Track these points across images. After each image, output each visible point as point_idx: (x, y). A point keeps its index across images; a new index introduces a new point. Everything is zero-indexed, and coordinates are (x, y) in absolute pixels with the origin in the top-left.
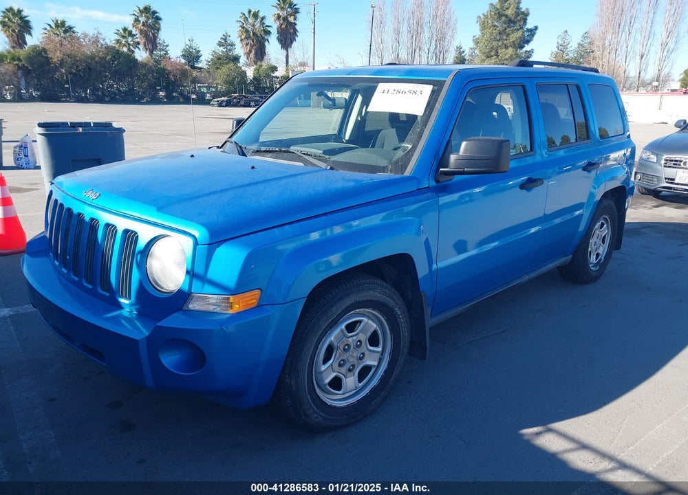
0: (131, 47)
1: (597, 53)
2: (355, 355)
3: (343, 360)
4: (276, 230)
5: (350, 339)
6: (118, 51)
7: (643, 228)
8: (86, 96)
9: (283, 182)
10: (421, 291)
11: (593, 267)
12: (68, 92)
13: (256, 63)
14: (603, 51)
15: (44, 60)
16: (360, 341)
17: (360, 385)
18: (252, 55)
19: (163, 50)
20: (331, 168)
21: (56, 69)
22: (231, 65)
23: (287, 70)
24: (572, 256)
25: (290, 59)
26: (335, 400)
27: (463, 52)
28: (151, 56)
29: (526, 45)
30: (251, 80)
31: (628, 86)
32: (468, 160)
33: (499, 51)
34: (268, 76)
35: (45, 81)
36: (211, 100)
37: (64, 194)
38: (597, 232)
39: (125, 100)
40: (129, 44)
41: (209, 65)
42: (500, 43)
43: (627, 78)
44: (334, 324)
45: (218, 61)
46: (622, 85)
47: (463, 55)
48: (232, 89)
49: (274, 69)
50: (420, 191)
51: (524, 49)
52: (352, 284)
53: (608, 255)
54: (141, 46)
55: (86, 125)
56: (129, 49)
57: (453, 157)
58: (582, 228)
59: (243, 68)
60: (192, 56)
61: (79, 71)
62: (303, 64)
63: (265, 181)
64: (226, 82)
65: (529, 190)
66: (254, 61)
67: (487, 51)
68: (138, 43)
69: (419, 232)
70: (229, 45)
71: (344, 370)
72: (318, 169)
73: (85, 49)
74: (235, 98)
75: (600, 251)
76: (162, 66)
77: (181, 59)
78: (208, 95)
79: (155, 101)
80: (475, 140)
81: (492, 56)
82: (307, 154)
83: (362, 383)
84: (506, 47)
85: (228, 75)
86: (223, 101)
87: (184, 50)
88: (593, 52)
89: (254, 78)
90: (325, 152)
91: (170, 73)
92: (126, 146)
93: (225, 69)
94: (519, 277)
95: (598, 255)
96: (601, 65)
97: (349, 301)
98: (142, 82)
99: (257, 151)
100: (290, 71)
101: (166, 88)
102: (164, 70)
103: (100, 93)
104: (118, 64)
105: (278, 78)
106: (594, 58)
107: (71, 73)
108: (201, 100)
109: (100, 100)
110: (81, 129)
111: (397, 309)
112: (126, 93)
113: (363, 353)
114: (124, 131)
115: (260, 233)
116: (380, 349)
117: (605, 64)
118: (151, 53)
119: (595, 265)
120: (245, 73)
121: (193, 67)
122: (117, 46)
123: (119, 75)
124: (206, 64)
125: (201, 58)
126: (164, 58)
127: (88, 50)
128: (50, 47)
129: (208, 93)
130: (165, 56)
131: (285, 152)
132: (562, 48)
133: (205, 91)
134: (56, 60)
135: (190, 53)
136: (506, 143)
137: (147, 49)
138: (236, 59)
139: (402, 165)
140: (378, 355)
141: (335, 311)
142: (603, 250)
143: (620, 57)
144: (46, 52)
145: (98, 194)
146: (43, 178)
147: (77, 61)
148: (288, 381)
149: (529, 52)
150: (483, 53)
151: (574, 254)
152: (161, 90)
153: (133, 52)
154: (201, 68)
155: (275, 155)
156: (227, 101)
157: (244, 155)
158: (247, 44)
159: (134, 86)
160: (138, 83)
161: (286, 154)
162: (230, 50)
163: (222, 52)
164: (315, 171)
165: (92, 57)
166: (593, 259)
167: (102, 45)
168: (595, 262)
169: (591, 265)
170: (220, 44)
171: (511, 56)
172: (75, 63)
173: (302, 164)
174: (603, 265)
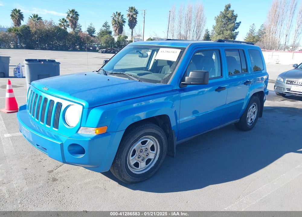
0: (66, 27)
1: (267, 34)
2: (145, 154)
3: (139, 156)
4: (114, 104)
5: (143, 148)
6: (60, 28)
7: (275, 109)
8: (45, 47)
9: (119, 86)
10: (172, 130)
11: (249, 124)
12: (38, 45)
13: (119, 35)
14: (270, 33)
15: (28, 31)
16: (147, 148)
17: (147, 166)
18: (117, 31)
19: (79, 28)
20: (139, 81)
21: (33, 35)
22: (108, 35)
23: (132, 38)
24: (239, 119)
25: (133, 33)
26: (136, 171)
27: (209, 32)
28: (74, 31)
29: (236, 30)
30: (116, 42)
31: (280, 48)
32: (193, 79)
33: (224, 32)
34: (123, 40)
35: (28, 40)
36: (98, 50)
37: (35, 88)
38: (251, 110)
39: (62, 49)
40: (65, 25)
41: (99, 35)
42: (224, 29)
43: (280, 45)
44: (136, 141)
45: (102, 33)
46: (277, 48)
47: (208, 33)
48: (108, 45)
49: (126, 37)
50: (173, 91)
51: (235, 31)
52: (144, 126)
53: (256, 120)
54: (70, 26)
55: (45, 61)
56: (65, 28)
57: (186, 78)
58: (243, 108)
59: (113, 37)
60: (91, 31)
61: (43, 36)
62: (139, 36)
63: (112, 85)
64: (105, 43)
65: (219, 91)
66: (118, 34)
67: (218, 32)
68: (69, 25)
69: (172, 107)
70: (108, 26)
71: (140, 159)
72: (134, 81)
73: (46, 27)
74: (109, 49)
75: (253, 117)
76: (78, 35)
77: (87, 32)
78: (98, 48)
79: (75, 50)
80: (195, 71)
81: (221, 34)
82: (130, 75)
83: (147, 165)
84: (227, 30)
85: (106, 40)
86: (104, 51)
87: (88, 28)
88: (265, 33)
89: (118, 41)
90: (138, 75)
91: (81, 38)
92: (61, 69)
93: (105, 37)
94: (216, 127)
95: (251, 119)
96: (269, 39)
97: (142, 132)
98: (69, 42)
99: (111, 73)
100: (133, 39)
101: (79, 45)
102: (79, 37)
103: (51, 46)
104: (60, 34)
105: (128, 41)
106: (266, 36)
107: (39, 37)
108: (94, 50)
109: (51, 49)
110: (42, 62)
111: (162, 137)
112: (62, 46)
113: (148, 153)
114: (60, 63)
115: (108, 105)
116: (155, 152)
117: (271, 38)
118: (74, 29)
119: (250, 123)
120: (114, 39)
121: (92, 36)
122: (59, 26)
123: (60, 39)
124: (97, 35)
125: (95, 32)
126: (79, 31)
127: (47, 27)
128: (31, 26)
129: (97, 47)
130: (80, 31)
131: (122, 74)
132: (252, 31)
133: (96, 46)
134: (33, 31)
135: (91, 30)
136: (207, 73)
137: (72, 28)
138: (110, 33)
139: (166, 81)
140: (154, 155)
141: (137, 136)
142: (254, 117)
143: (277, 36)
144: (29, 28)
145: (48, 89)
146: (26, 82)
147: (42, 32)
148: (117, 162)
149: (237, 32)
150: (217, 33)
151: (241, 118)
152: (77, 45)
153: (66, 29)
154: (95, 36)
155: (118, 75)
156: (105, 51)
157: (106, 75)
158: (115, 27)
159: (66, 43)
160: (68, 42)
161: (122, 75)
162: (108, 29)
163: (105, 29)
164: (132, 82)
165: (49, 31)
166: (249, 121)
167: (53, 26)
168: (250, 122)
169: (248, 124)
170: (104, 26)
171: (229, 34)
172: (41, 33)
173: (128, 79)
174: (254, 123)
